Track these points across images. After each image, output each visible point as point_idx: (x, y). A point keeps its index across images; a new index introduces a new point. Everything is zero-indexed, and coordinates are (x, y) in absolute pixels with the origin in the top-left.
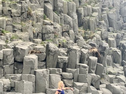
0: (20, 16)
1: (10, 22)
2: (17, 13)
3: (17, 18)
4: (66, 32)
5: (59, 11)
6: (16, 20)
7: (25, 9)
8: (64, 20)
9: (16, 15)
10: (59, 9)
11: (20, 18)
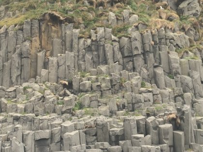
0: (110, 89)
1: (95, 98)
2: (106, 87)
3: (107, 92)
4: (179, 96)
5: (175, 73)
6: (106, 93)
7: (116, 81)
8: (181, 82)
9: (105, 89)
10: (174, 70)
11: (110, 91)
